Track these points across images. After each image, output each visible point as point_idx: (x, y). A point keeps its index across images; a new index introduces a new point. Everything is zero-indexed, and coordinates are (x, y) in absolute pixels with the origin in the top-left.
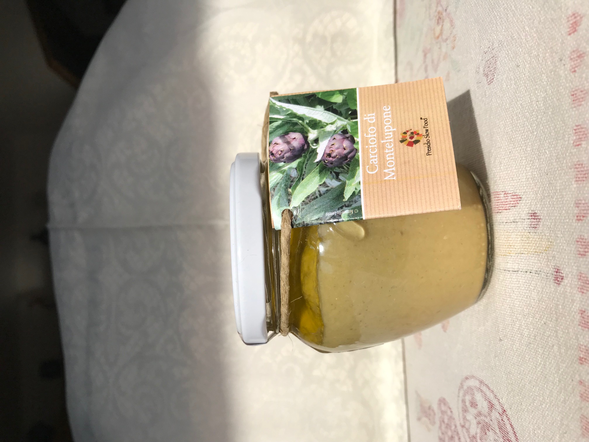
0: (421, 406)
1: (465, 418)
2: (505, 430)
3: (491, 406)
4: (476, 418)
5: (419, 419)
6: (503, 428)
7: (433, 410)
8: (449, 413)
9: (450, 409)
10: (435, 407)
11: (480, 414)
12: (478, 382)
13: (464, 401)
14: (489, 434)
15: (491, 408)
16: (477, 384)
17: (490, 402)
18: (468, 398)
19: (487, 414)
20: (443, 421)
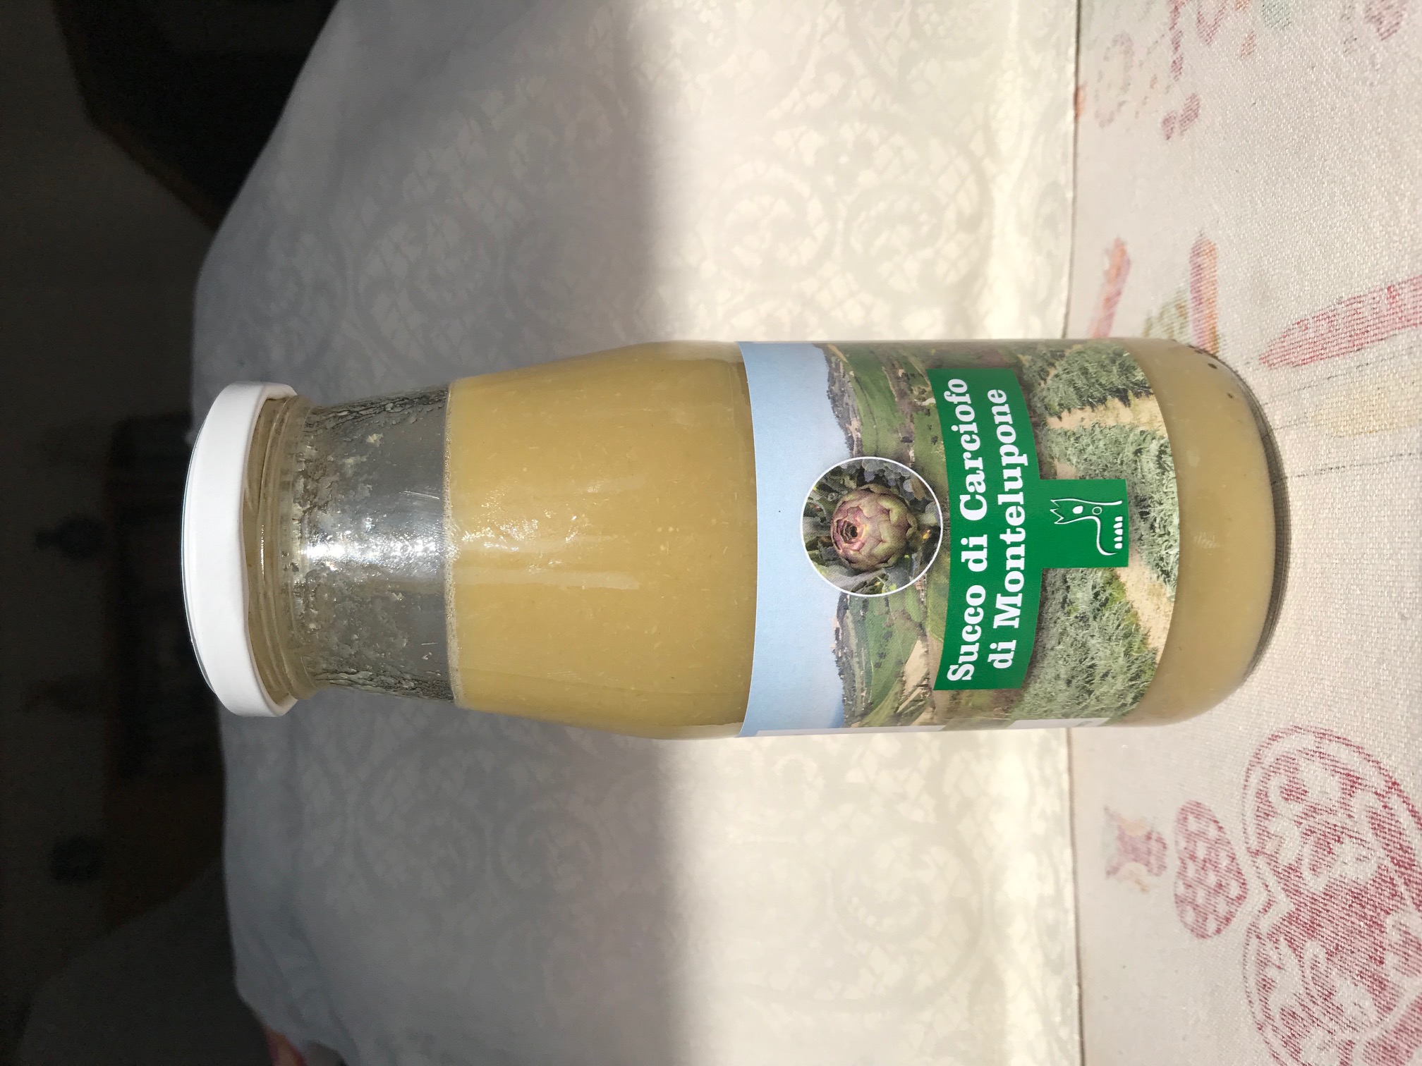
0: (1121, 838)
1: (1263, 833)
2: (1393, 828)
3: (1352, 782)
4: (1301, 823)
5: (1112, 871)
6: (1387, 826)
7: (1160, 840)
8: (1212, 832)
9: (1216, 822)
10: (1168, 830)
11: (1315, 812)
12: (1311, 737)
13: (1262, 795)
14: (1340, 850)
15: (1352, 787)
16: (1309, 742)
17: (1349, 775)
18: (1276, 784)
19: (1337, 804)
20: (1193, 858)
